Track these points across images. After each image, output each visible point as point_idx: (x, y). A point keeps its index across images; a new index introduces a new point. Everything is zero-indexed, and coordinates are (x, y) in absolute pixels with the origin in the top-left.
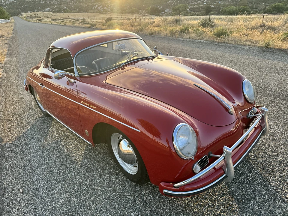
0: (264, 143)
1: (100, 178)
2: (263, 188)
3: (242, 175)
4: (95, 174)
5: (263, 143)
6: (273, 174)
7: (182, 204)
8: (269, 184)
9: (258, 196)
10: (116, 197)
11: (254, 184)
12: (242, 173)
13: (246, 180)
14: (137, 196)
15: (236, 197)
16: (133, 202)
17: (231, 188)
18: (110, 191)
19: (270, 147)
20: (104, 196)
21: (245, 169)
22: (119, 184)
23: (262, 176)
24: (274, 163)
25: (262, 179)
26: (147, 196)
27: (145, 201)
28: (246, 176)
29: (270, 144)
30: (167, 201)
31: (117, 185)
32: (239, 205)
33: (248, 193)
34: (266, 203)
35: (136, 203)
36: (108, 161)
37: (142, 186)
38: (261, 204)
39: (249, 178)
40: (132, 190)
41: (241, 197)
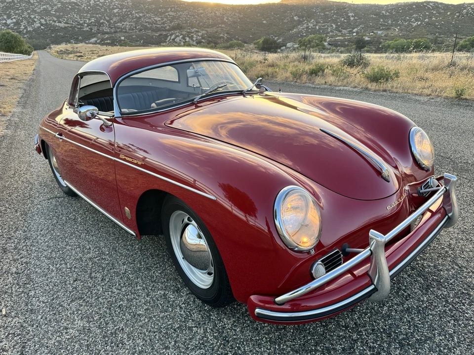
0: (452, 246)
1: (148, 295)
2: (450, 323)
3: (408, 298)
4: (138, 290)
5: (450, 245)
6: (469, 299)
7: (294, 345)
8: (460, 316)
9: (440, 335)
10: (172, 328)
11: (431, 315)
12: (409, 295)
13: (417, 307)
14: (211, 328)
15: (397, 336)
16: (203, 338)
17: (388, 320)
18: (162, 318)
19: (463, 252)
20: (151, 326)
21: (415, 289)
22: (181, 308)
23: (447, 301)
24: (470, 280)
25: (447, 307)
26: (229, 329)
27: (226, 337)
28: (418, 301)
29: (463, 247)
30: (266, 338)
31: (176, 309)
32: (401, 350)
33: (420, 330)
34: (454, 348)
35: (207, 340)
36: (166, 269)
37: (222, 312)
38: (444, 349)
39: (423, 304)
40: (203, 319)
41: (406, 335)
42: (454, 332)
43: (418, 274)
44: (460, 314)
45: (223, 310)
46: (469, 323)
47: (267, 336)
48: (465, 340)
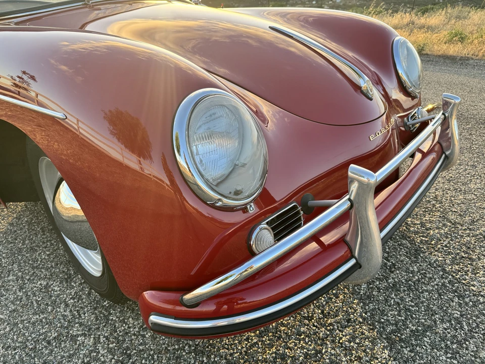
0: (439, 198)
1: (21, 289)
2: (453, 301)
3: (393, 269)
4: (9, 281)
5: (436, 197)
6: (471, 265)
7: (231, 355)
8: (465, 291)
9: (442, 321)
10: (44, 339)
11: (427, 291)
12: (394, 265)
13: (406, 280)
14: (106, 335)
15: (383, 328)
16: (90, 354)
17: (369, 303)
18: (34, 323)
19: (453, 205)
20: (13, 339)
21: (400, 255)
22: (67, 305)
23: (444, 270)
24: (469, 239)
25: (446, 278)
26: (134, 335)
27: (128, 348)
28: (406, 272)
29: (453, 199)
30: (190, 346)
31: (59, 307)
32: (391, 350)
33: (414, 316)
34: (465, 340)
35: (97, 355)
36: (58, 248)
37: (128, 308)
38: (452, 343)
39: (413, 276)
40: (96, 321)
41: (396, 326)
42: (462, 316)
43: (403, 236)
44: (465, 287)
45: (131, 305)
46: (479, 300)
47: (191, 343)
48: (478, 326)
